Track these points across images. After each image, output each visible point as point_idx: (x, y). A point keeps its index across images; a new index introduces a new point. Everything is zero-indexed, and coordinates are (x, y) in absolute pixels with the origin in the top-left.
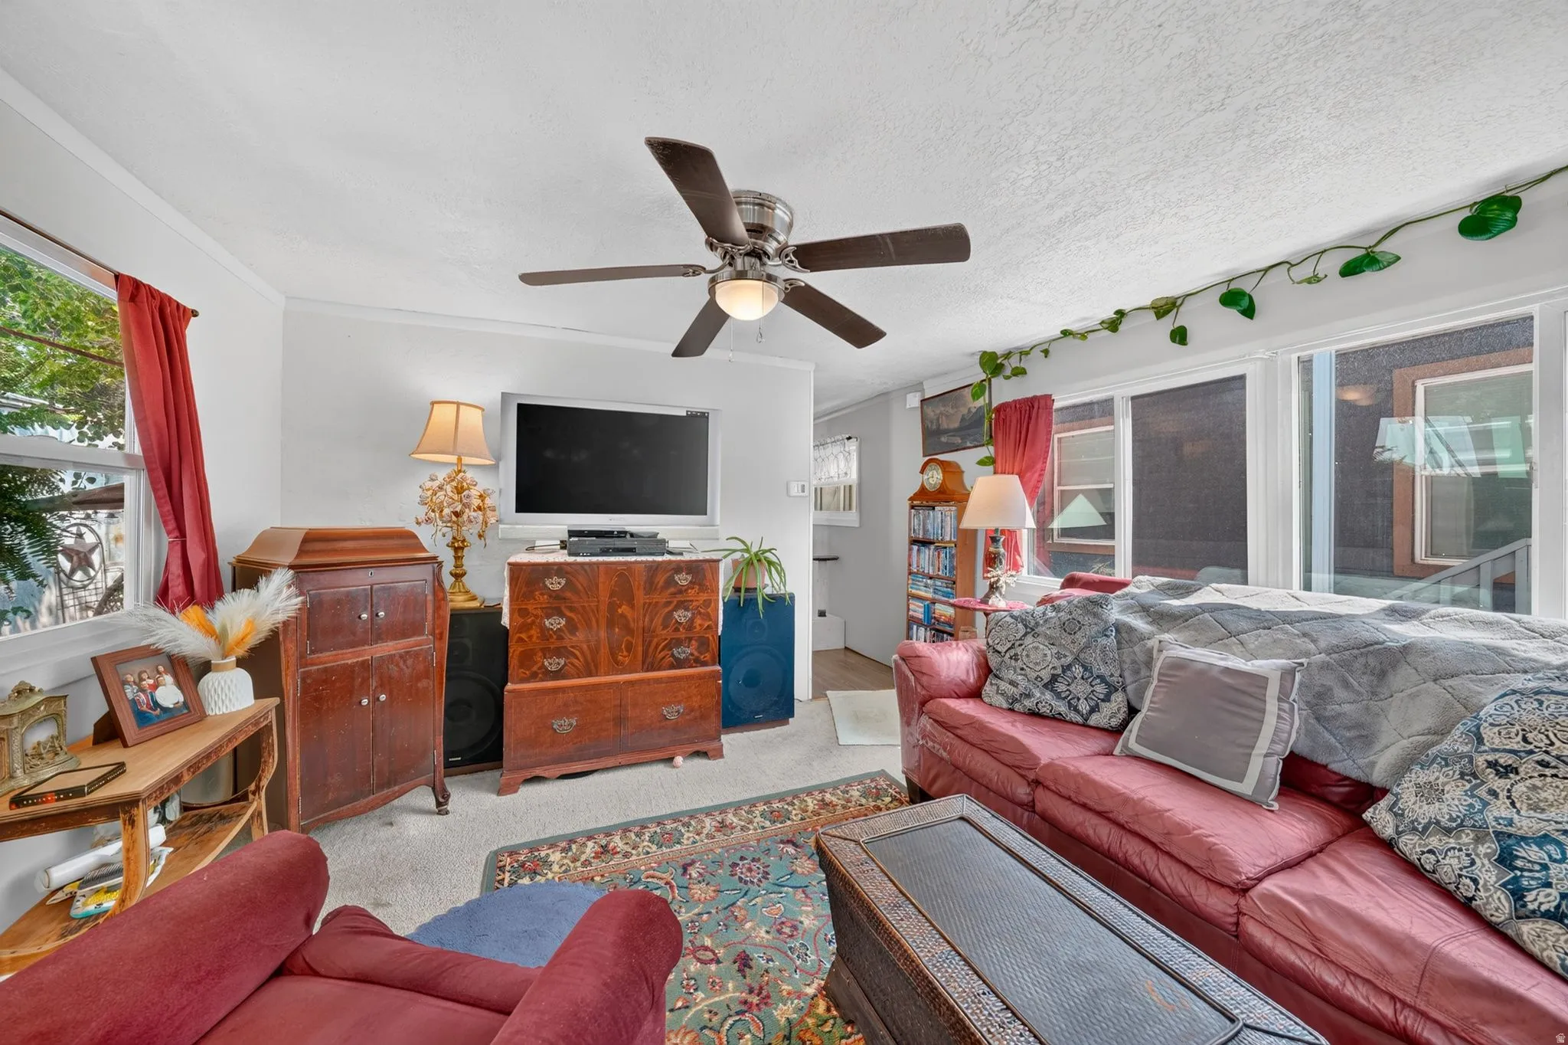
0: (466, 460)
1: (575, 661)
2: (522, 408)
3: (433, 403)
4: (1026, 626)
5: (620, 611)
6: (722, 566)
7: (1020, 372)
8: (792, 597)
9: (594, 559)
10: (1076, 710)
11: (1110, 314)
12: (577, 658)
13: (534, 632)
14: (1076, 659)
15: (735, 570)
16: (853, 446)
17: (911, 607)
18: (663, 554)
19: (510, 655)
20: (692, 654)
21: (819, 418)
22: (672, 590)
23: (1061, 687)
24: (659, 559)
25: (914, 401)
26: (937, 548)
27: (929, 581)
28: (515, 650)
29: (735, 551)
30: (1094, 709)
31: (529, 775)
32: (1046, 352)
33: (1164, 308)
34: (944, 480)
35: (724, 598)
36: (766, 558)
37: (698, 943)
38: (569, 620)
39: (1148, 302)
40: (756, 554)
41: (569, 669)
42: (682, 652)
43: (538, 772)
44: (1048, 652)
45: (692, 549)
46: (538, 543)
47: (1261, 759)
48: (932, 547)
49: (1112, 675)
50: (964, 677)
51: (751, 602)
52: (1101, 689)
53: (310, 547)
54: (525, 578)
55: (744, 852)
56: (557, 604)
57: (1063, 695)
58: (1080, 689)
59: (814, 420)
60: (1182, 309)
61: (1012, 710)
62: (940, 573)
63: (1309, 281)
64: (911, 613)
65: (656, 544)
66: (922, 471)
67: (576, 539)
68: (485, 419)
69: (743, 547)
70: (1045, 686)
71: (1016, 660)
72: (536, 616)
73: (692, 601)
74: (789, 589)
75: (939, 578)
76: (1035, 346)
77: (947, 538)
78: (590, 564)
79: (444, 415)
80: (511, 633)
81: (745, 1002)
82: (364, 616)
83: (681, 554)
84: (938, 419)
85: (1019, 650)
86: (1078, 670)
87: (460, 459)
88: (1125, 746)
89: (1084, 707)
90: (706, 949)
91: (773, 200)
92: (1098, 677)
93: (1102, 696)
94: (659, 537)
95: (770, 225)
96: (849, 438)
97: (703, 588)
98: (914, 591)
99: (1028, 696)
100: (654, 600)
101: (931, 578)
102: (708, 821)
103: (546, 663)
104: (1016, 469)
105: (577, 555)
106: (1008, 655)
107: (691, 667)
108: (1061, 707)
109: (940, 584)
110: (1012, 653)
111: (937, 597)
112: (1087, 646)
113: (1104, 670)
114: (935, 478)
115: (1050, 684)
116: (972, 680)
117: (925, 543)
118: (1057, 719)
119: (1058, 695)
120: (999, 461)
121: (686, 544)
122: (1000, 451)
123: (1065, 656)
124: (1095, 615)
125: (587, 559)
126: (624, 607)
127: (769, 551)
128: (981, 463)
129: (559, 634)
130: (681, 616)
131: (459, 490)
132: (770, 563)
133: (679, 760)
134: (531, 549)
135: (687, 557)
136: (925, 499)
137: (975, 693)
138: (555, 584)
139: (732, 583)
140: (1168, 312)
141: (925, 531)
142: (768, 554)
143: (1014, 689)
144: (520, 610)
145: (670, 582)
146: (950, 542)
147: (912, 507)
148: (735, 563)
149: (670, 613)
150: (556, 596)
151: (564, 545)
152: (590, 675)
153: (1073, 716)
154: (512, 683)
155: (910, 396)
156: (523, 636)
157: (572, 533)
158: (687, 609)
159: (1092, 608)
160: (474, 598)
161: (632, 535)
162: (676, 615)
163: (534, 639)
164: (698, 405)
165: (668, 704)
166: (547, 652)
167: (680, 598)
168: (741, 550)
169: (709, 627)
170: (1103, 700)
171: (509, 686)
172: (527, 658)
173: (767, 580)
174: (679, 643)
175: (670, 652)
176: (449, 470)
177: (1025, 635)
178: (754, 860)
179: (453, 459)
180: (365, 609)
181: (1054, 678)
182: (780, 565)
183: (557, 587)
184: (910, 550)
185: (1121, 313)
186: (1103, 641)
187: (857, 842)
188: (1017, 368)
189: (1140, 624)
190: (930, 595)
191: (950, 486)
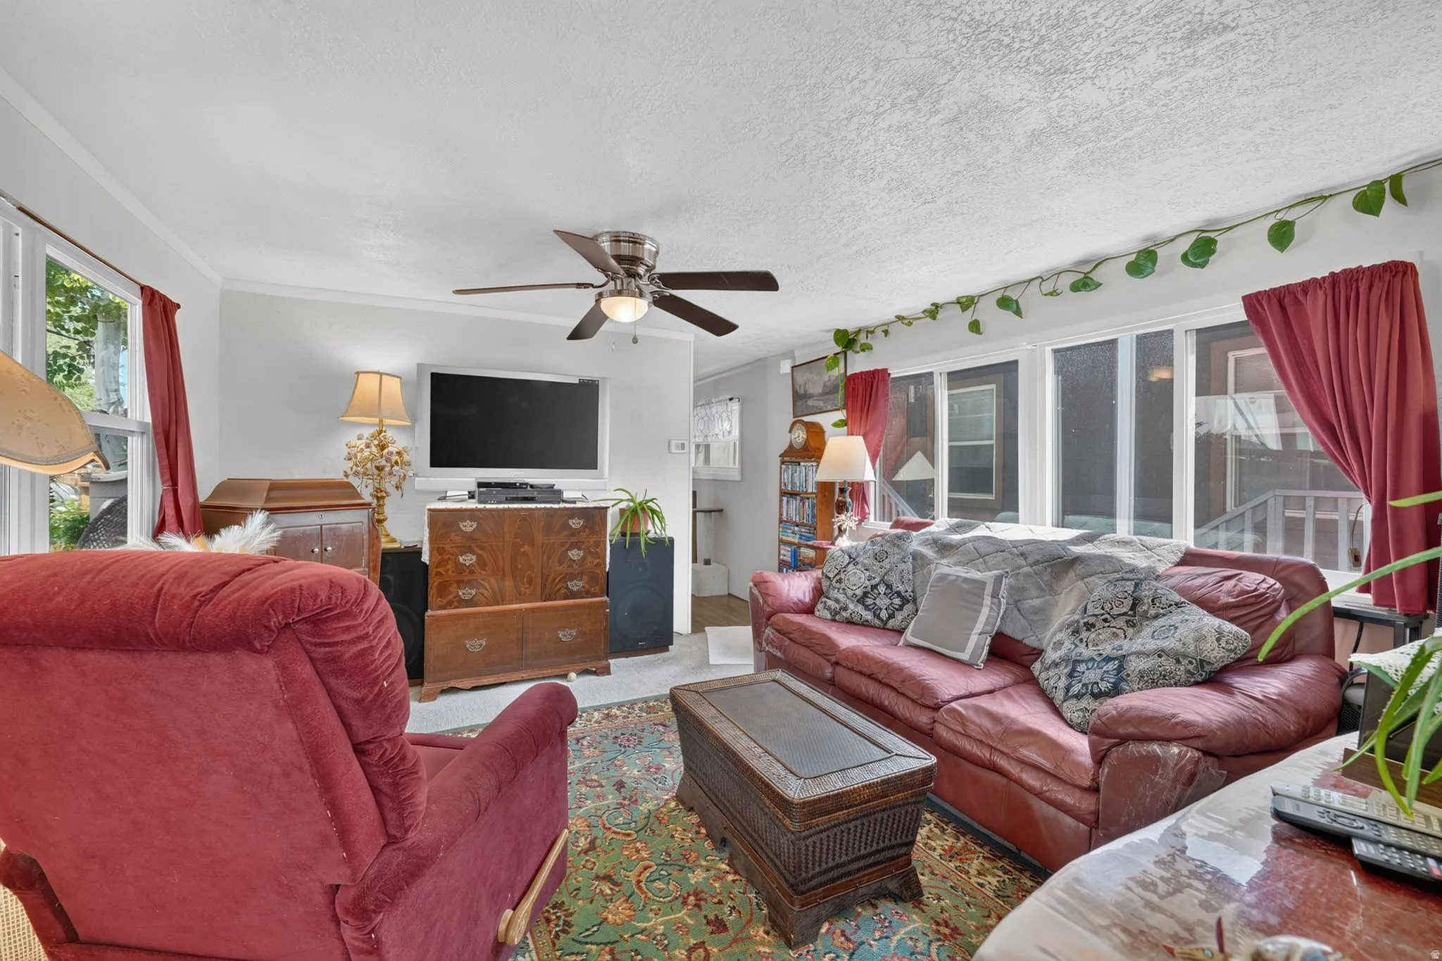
0: (387, 421)
1: (484, 591)
2: (435, 376)
3: (358, 373)
4: (850, 557)
5: (522, 550)
6: (610, 512)
7: (866, 348)
8: (671, 541)
9: (501, 506)
10: (878, 617)
11: (928, 306)
12: (486, 590)
13: (450, 566)
14: (882, 580)
15: (621, 518)
16: (735, 406)
17: (782, 552)
18: (559, 503)
19: (429, 586)
20: (583, 587)
21: (699, 380)
22: (566, 533)
23: (870, 601)
24: (556, 506)
25: (786, 367)
26: (802, 500)
27: (796, 528)
28: (434, 582)
29: (622, 501)
30: (891, 616)
31: (445, 686)
32: (886, 332)
33: (966, 303)
34: (807, 439)
35: (611, 541)
36: (649, 507)
37: (587, 778)
38: (479, 557)
39: (954, 299)
40: (640, 504)
41: (481, 598)
42: (575, 585)
43: (453, 684)
44: (863, 576)
45: (584, 499)
46: (449, 494)
47: (977, 636)
48: (798, 498)
49: (906, 591)
50: (801, 597)
51: (635, 543)
52: (897, 601)
53: (274, 494)
54: (442, 523)
55: (624, 731)
56: (469, 544)
57: (871, 607)
58: (883, 602)
59: (695, 382)
60: (978, 305)
61: (833, 620)
62: (805, 521)
63: (1051, 294)
64: (782, 557)
65: (553, 493)
66: (790, 431)
67: (485, 489)
68: (403, 385)
69: (628, 497)
70: (858, 601)
71: (840, 583)
72: (452, 554)
73: (584, 542)
74: (669, 533)
75: (804, 525)
76: (878, 326)
77: (810, 491)
78: (497, 510)
79: (368, 384)
80: (430, 568)
81: (621, 804)
82: (317, 550)
83: (574, 502)
84: (805, 384)
85: (843, 576)
86: (882, 589)
87: (381, 421)
88: (905, 639)
89: (884, 615)
90: (594, 780)
91: (642, 237)
92: (896, 593)
93: (897, 607)
94: (556, 488)
95: (641, 256)
96: (731, 399)
97: (593, 531)
98: (784, 538)
99: (845, 609)
100: (552, 541)
101: (797, 526)
102: (596, 714)
103: (460, 593)
104: (862, 432)
105: (485, 502)
106: (835, 580)
107: (583, 598)
108: (868, 616)
109: (803, 530)
110: (838, 577)
111: (802, 542)
112: (891, 570)
113: (901, 588)
114: (800, 436)
115: (861, 600)
116: (807, 600)
117: (793, 495)
118: (865, 625)
119: (867, 608)
120: (849, 423)
121: (578, 495)
122: (850, 414)
123: (874, 578)
124: (898, 547)
125: (494, 506)
126: (526, 547)
127: (651, 500)
128: (835, 425)
129: (471, 570)
130: (575, 554)
131: (382, 447)
132: (653, 511)
133: (573, 675)
134: (444, 498)
135: (579, 505)
136: (793, 456)
137: (809, 610)
138: (468, 526)
139: (619, 529)
140: (968, 307)
141: (793, 483)
142: (649, 504)
143: (837, 605)
144: (438, 548)
145: (566, 526)
146: (812, 493)
147: (783, 463)
148: (622, 511)
149: (565, 553)
150: (469, 537)
151: (471, 496)
152: (498, 604)
153: (877, 622)
154: (432, 610)
155: (783, 362)
156: (440, 570)
157: (480, 485)
158: (579, 549)
159: (898, 541)
160: (394, 541)
161: (532, 486)
162: (570, 553)
163: (450, 573)
164: (588, 374)
165: (563, 628)
166: (460, 584)
167: (573, 539)
168: (628, 500)
169: (599, 564)
170: (897, 610)
171: (429, 612)
172: (443, 588)
173: (650, 527)
174: (573, 577)
175: (565, 585)
176: (373, 430)
177: (849, 564)
178: (631, 735)
179: (376, 420)
180: (317, 544)
181: (865, 594)
182: (661, 513)
183: (469, 529)
184: (781, 501)
185: (936, 306)
186: (902, 566)
187: (697, 692)
188: (864, 344)
189: (929, 553)
190: (796, 541)
191: (812, 444)
